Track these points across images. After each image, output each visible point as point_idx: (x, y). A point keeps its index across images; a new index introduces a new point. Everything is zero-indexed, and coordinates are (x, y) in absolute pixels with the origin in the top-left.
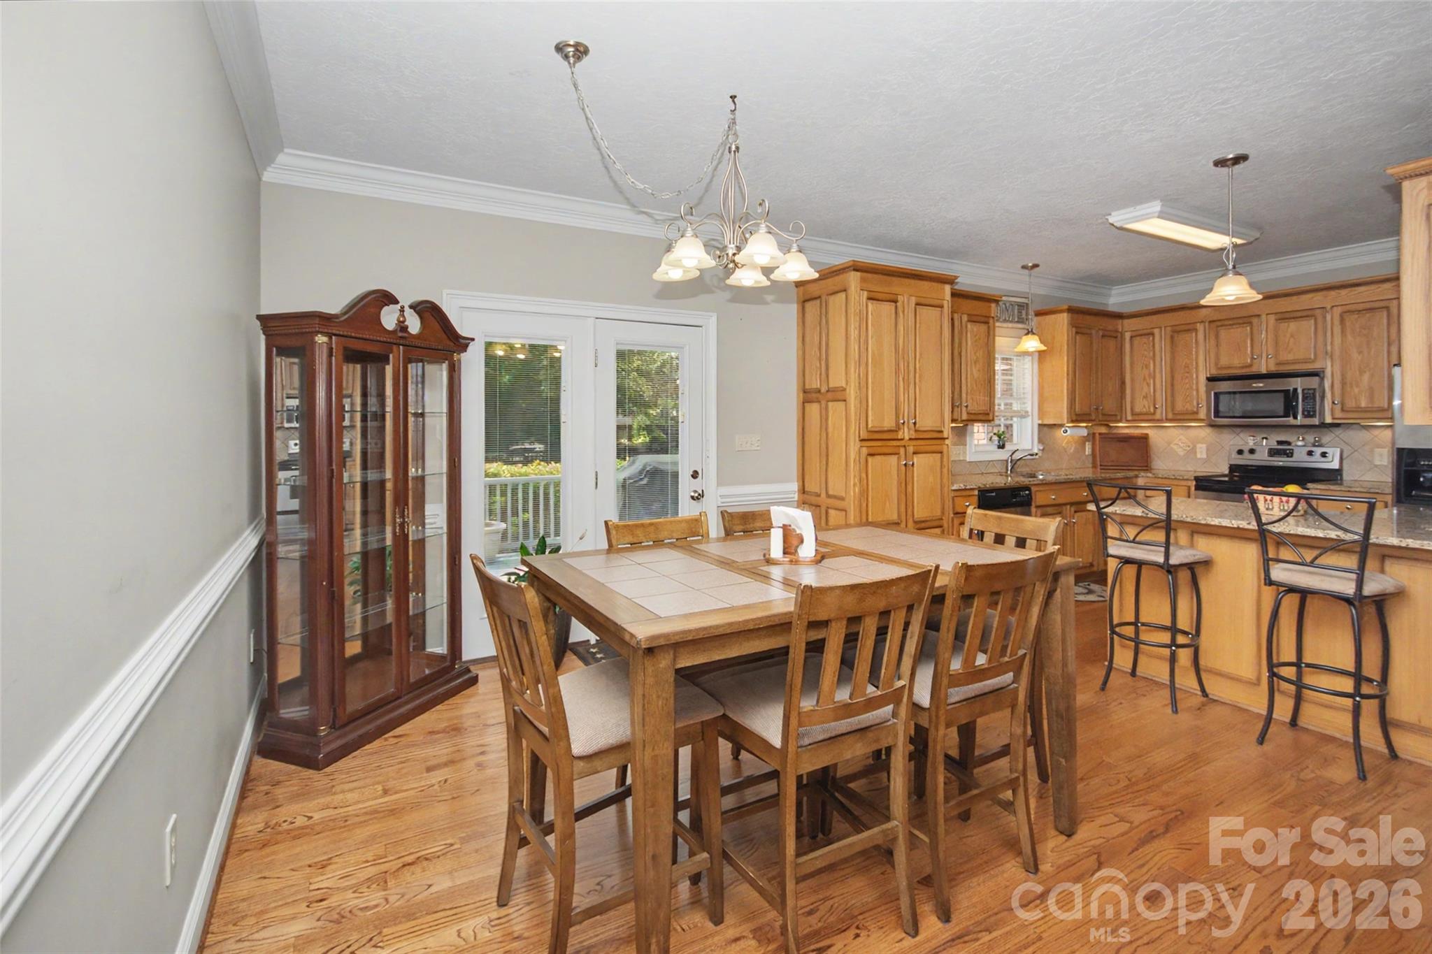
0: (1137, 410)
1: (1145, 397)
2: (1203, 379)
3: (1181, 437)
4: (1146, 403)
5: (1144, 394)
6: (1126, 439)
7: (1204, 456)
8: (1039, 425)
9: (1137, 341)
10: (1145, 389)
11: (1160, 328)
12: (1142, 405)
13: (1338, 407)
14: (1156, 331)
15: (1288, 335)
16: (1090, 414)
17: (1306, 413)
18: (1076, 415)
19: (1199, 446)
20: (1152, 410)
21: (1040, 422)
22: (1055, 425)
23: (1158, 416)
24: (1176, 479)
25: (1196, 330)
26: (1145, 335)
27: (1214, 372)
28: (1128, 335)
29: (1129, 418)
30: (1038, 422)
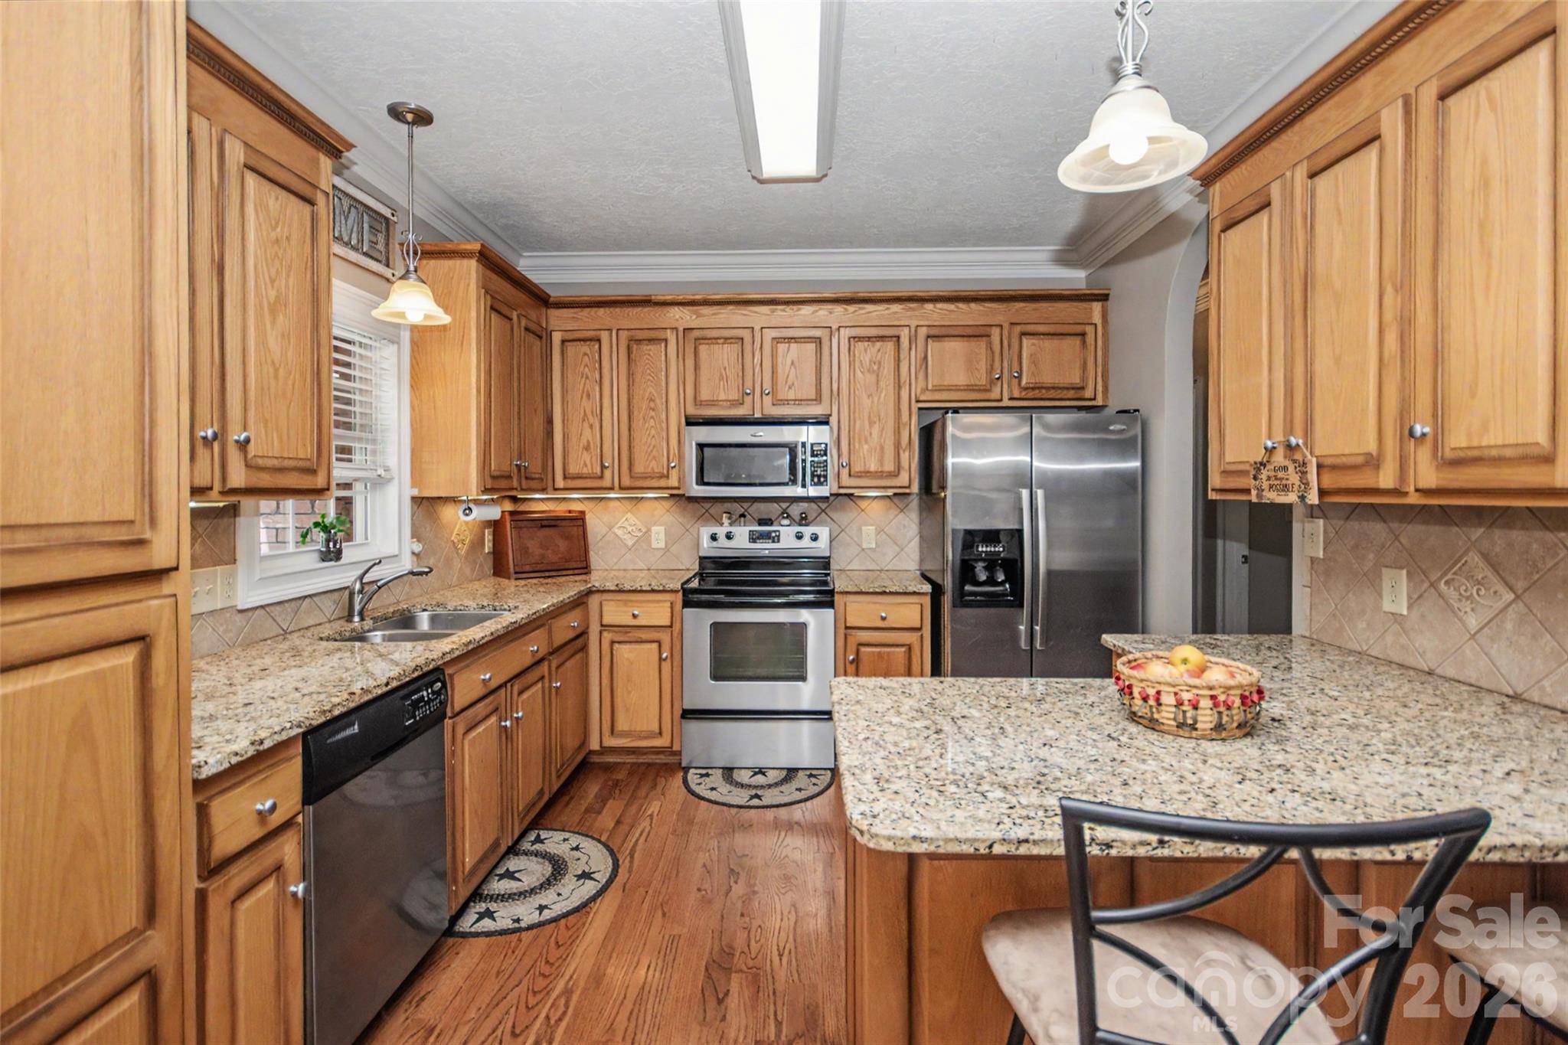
0: (573, 469)
1: (587, 448)
2: (675, 419)
3: (629, 515)
4: (586, 456)
5: (584, 441)
6: (550, 523)
7: (662, 545)
8: (414, 499)
9: (571, 349)
10: (587, 433)
11: (610, 330)
12: (583, 462)
13: (845, 472)
14: (604, 335)
15: (789, 362)
16: (509, 477)
17: (816, 480)
18: (494, 478)
19: (654, 529)
20: (598, 470)
21: (416, 492)
22: (440, 498)
23: (607, 482)
24: (653, 591)
25: (666, 340)
26: (584, 340)
27: (692, 411)
28: (557, 337)
29: (560, 483)
30: (410, 492)
